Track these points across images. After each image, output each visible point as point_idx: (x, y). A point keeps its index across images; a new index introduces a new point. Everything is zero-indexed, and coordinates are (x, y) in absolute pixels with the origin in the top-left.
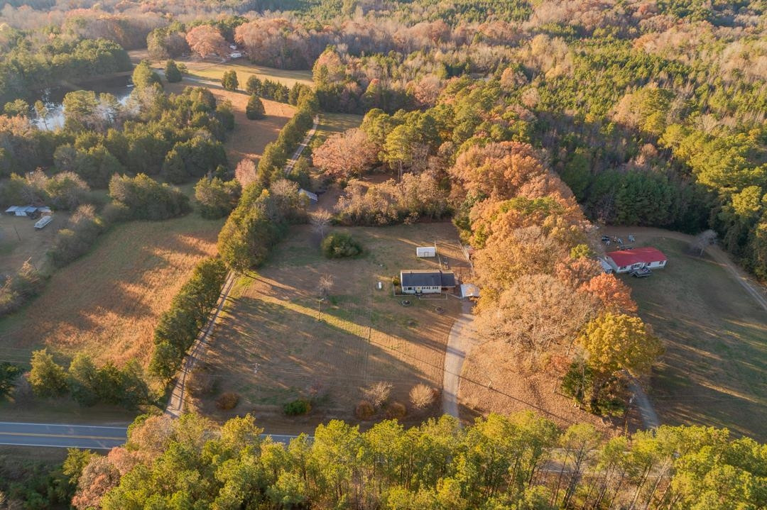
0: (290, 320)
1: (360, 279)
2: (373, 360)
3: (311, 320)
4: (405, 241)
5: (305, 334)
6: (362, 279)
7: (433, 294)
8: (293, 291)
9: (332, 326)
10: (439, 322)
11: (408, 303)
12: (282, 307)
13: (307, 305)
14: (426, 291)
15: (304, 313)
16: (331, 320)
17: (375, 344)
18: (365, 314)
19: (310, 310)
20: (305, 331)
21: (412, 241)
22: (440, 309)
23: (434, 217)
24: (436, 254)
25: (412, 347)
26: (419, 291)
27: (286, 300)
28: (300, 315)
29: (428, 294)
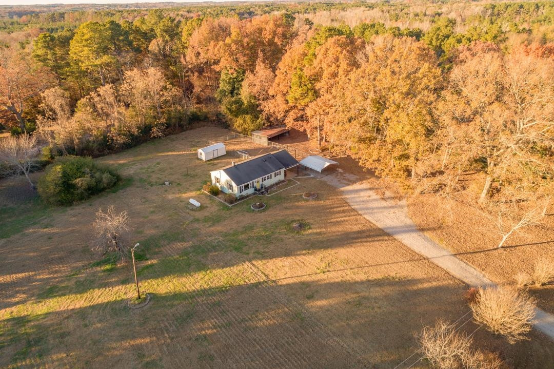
0: (63, 336)
1: (152, 209)
2: (321, 307)
3: (118, 308)
4: (168, 154)
5: (127, 344)
6: (156, 207)
7: (277, 184)
8: (29, 280)
9: (176, 296)
10: (331, 208)
11: (261, 206)
12: (20, 321)
13: (82, 287)
14: (268, 183)
15: (87, 304)
16: (164, 286)
17: (291, 281)
18: (214, 247)
19: (97, 292)
20: (123, 337)
21: (179, 151)
22: (309, 195)
23: (181, 126)
24: (226, 152)
25: (343, 253)
26: (258, 186)
27: (23, 302)
28: (82, 313)
29: (272, 186)
